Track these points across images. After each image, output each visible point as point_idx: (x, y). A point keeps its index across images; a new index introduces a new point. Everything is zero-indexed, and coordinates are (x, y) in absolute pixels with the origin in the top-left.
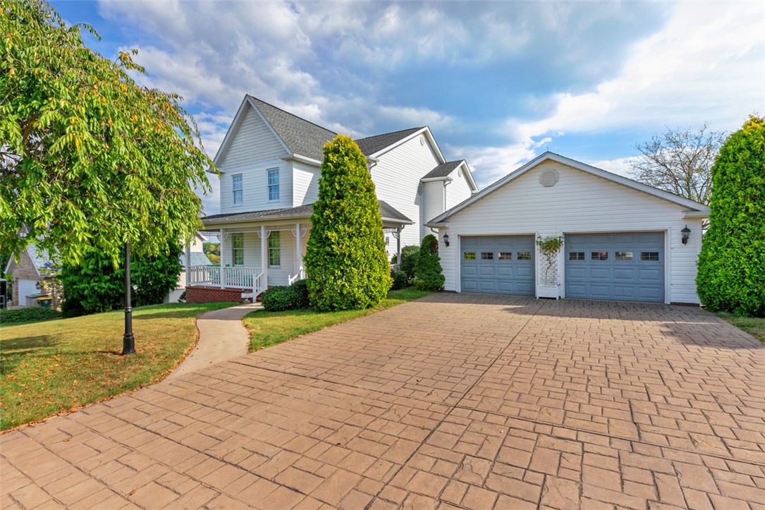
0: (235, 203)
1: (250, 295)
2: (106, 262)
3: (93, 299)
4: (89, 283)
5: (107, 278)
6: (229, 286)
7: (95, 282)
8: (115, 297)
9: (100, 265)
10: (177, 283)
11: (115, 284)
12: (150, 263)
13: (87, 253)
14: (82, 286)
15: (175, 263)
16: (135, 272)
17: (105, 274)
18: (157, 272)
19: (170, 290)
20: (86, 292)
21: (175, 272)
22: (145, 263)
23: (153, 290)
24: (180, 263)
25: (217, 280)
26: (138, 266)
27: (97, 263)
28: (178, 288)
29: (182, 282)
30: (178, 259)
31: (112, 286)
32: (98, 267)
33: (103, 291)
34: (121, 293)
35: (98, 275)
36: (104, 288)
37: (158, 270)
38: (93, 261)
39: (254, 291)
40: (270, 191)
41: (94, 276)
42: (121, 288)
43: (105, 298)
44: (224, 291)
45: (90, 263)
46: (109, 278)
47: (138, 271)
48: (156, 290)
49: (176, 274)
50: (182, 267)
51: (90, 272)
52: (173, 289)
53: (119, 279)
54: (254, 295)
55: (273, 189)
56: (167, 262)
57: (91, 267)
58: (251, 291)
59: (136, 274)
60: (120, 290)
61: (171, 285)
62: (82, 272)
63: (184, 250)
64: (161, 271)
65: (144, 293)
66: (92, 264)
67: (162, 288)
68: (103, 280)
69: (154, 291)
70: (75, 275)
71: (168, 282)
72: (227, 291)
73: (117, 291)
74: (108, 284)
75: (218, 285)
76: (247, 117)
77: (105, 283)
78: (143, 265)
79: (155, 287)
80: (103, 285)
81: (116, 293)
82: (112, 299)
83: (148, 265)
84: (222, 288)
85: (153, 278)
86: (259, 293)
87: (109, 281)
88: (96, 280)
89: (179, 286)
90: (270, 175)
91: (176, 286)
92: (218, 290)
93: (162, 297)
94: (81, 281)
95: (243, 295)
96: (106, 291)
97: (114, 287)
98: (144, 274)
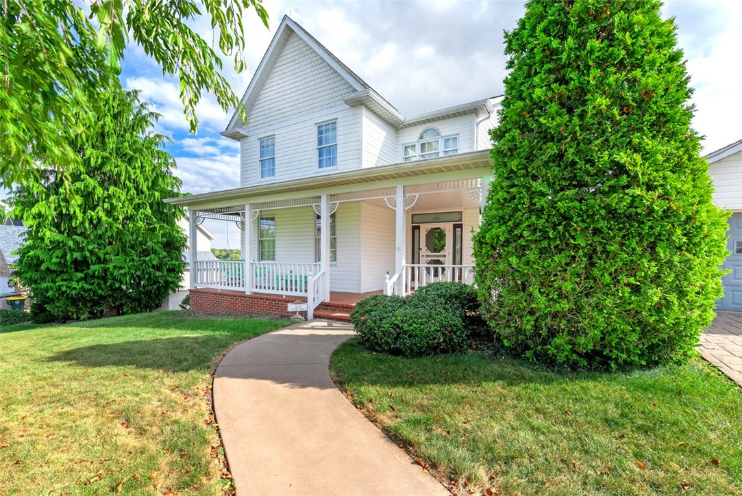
0: (262, 177)
1: (303, 307)
2: (77, 255)
3: (62, 302)
4: (54, 281)
5: (80, 275)
6: (258, 290)
7: (63, 280)
8: (92, 300)
9: (68, 257)
10: (180, 284)
11: (92, 284)
12: (142, 259)
13: (51, 242)
14: (44, 285)
15: (177, 260)
16: (121, 268)
17: (77, 270)
18: (152, 270)
19: (170, 292)
20: (50, 294)
21: (176, 270)
22: (135, 257)
23: (147, 292)
24: (183, 259)
25: (239, 280)
26: (125, 261)
27: (64, 256)
28: (180, 289)
29: (186, 282)
30: (180, 254)
31: (87, 286)
32: (66, 260)
33: (74, 292)
34: (101, 295)
35: (67, 272)
36: (75, 288)
37: (153, 267)
38: (59, 252)
39: (310, 300)
40: (320, 155)
41: (62, 272)
42: (100, 288)
43: (79, 300)
44: (250, 297)
45: (55, 255)
46: (83, 275)
47: (124, 268)
48: (151, 292)
49: (178, 273)
50: (185, 263)
51: (53, 268)
52: (174, 291)
53: (98, 277)
54: (310, 307)
55: (326, 153)
56: (165, 257)
57: (54, 260)
58: (304, 300)
59: (122, 271)
60: (100, 292)
61: (170, 286)
62: (43, 267)
63: (188, 244)
64: (158, 268)
65: (133, 295)
66: (57, 257)
67: (158, 288)
68: (75, 279)
69: (148, 294)
70: (36, 271)
71: (167, 282)
72: (255, 297)
73: (94, 292)
74: (80, 284)
75: (241, 289)
76: (285, 53)
77: (78, 282)
78: (133, 260)
79: (149, 288)
80: (74, 284)
81: (94, 295)
82: (89, 301)
83: (140, 261)
84: (248, 293)
85: (147, 276)
86: (317, 303)
87: (81, 279)
88: (65, 277)
89: (182, 287)
90: (320, 133)
91: (178, 286)
92: (241, 296)
93: (159, 300)
94: (43, 279)
95: (291, 307)
96: (79, 293)
97: (90, 287)
98: (133, 272)
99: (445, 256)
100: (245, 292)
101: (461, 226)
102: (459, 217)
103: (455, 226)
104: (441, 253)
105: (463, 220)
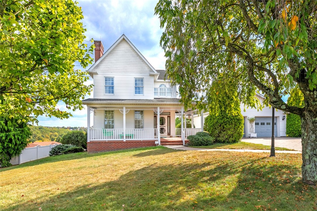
54: (159, 142)
75: (122, 139)
90: (136, 81)
92: (121, 142)
99: (165, 126)
100: (123, 141)
101: (170, 117)
102: (169, 114)
103: (168, 117)
104: (164, 126)
105: (171, 114)
